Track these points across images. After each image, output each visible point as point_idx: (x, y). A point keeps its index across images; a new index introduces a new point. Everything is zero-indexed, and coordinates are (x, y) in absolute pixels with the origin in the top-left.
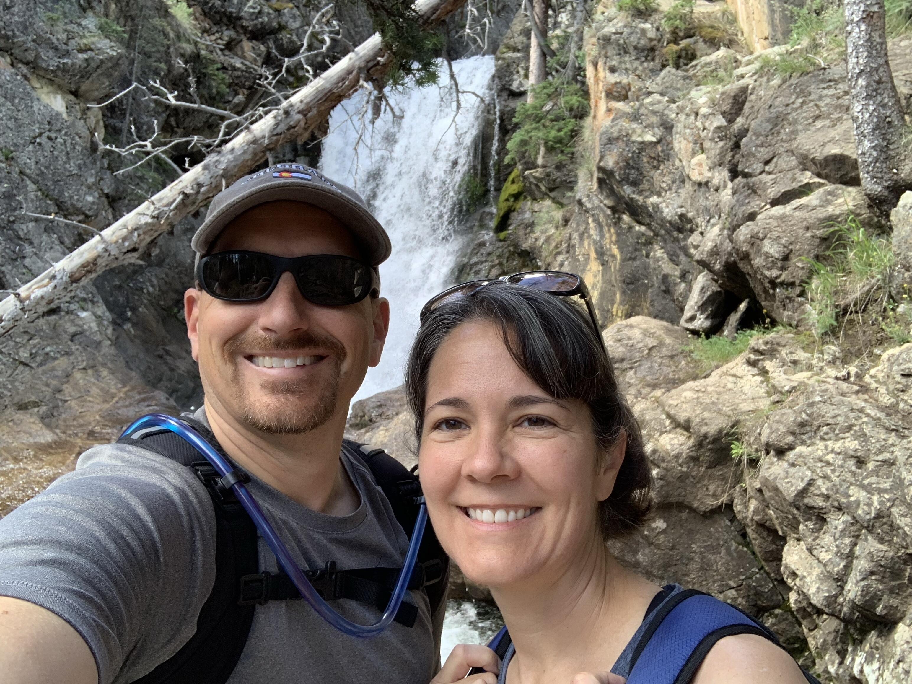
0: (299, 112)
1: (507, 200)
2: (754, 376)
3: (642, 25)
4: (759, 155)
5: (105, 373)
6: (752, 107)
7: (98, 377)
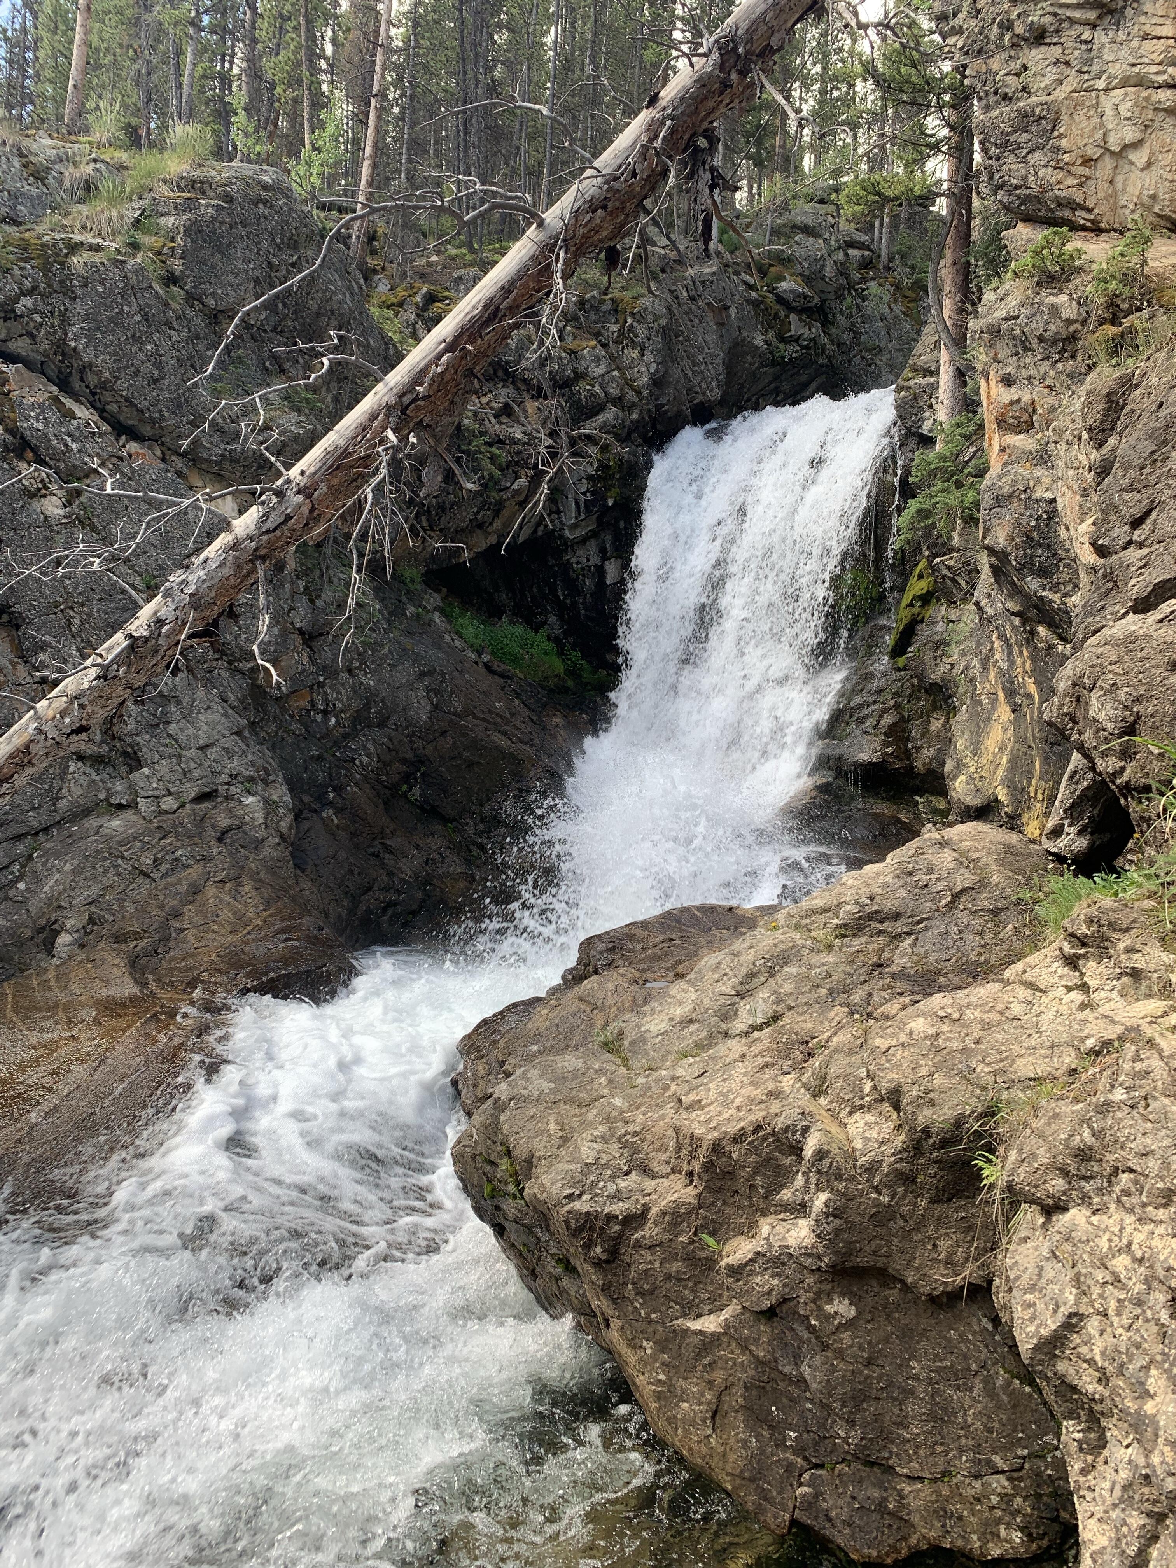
0: (299, 492)
1: (911, 605)
2: (1069, 989)
3: (1053, 299)
4: (1124, 510)
5: (247, 887)
6: (1132, 411)
7: (236, 894)
